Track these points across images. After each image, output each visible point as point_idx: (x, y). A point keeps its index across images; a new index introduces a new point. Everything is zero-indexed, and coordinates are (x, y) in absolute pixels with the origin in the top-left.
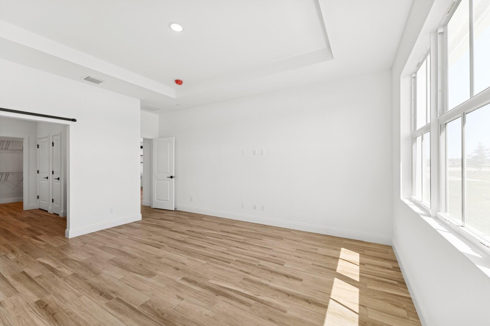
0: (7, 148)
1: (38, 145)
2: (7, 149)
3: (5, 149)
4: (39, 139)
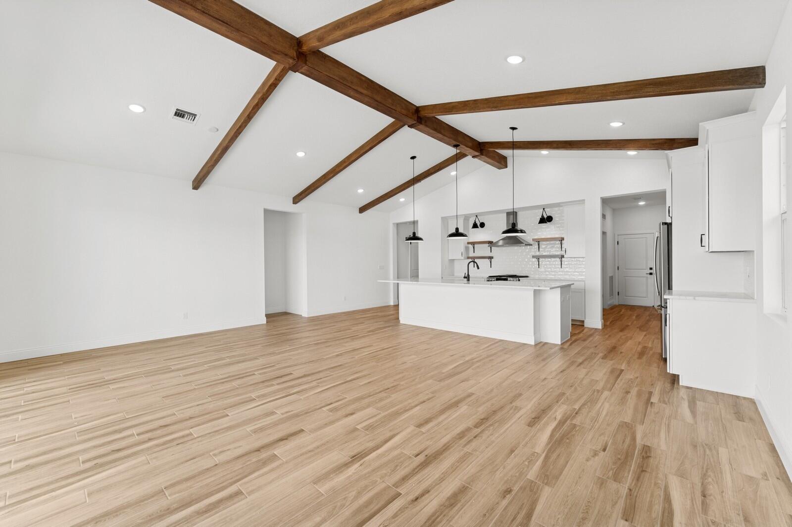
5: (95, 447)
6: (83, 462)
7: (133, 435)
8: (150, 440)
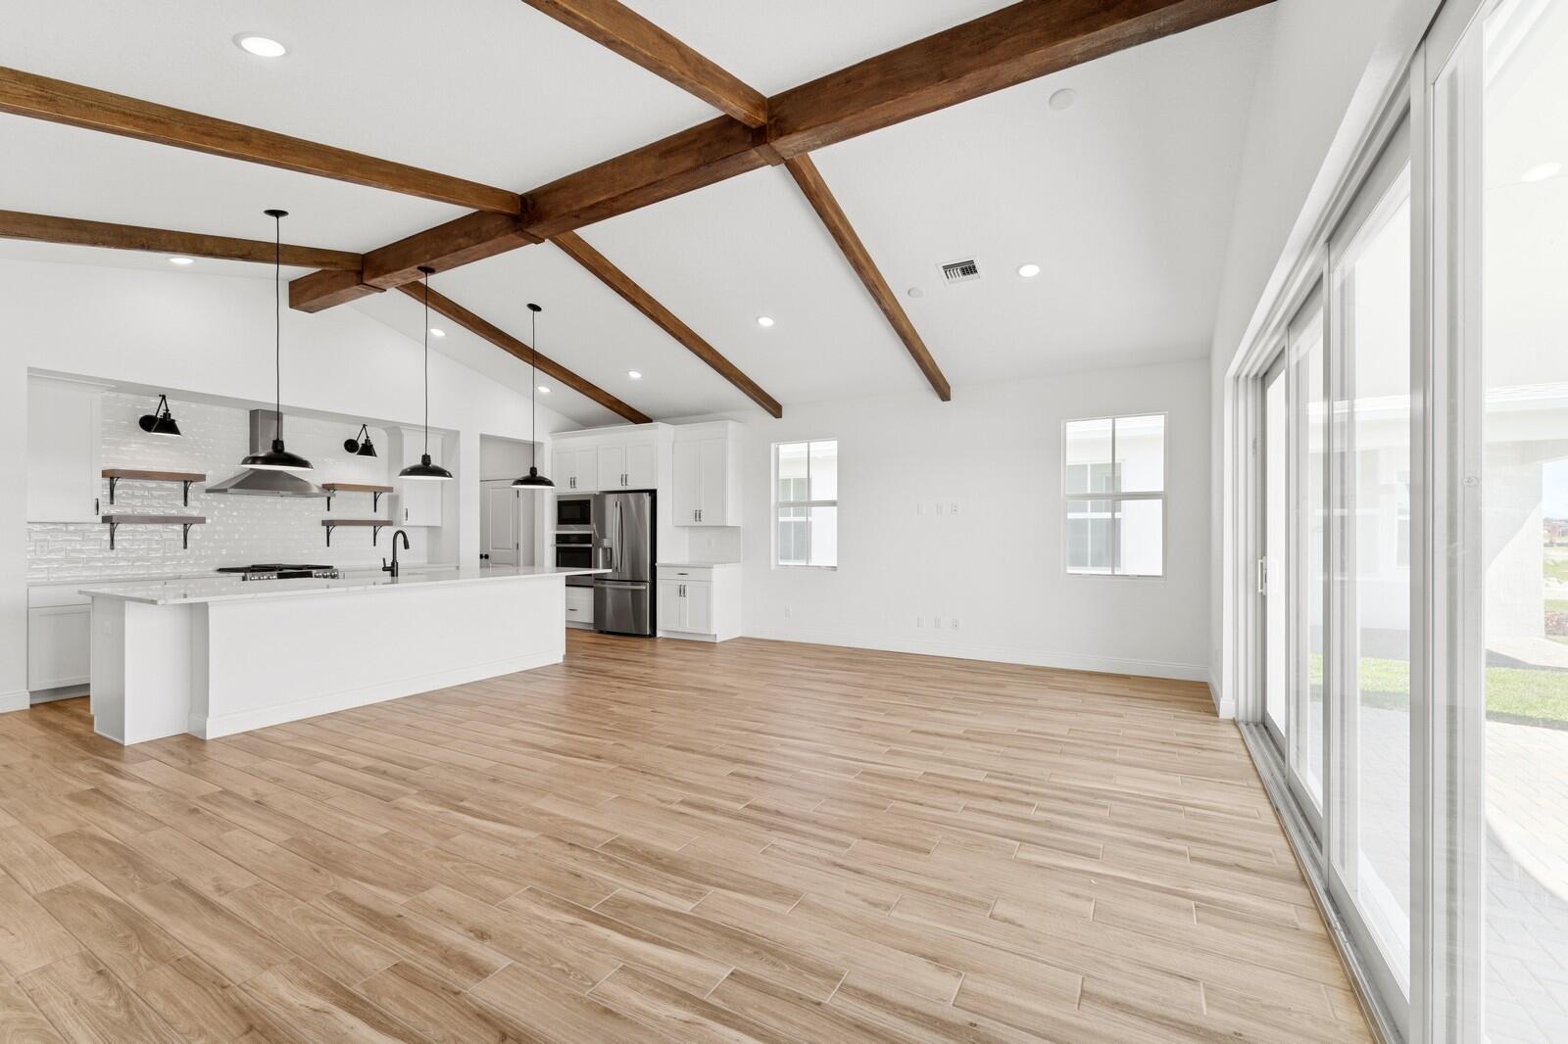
5: (1088, 818)
6: (1106, 807)
7: (1039, 809)
8: (1027, 793)
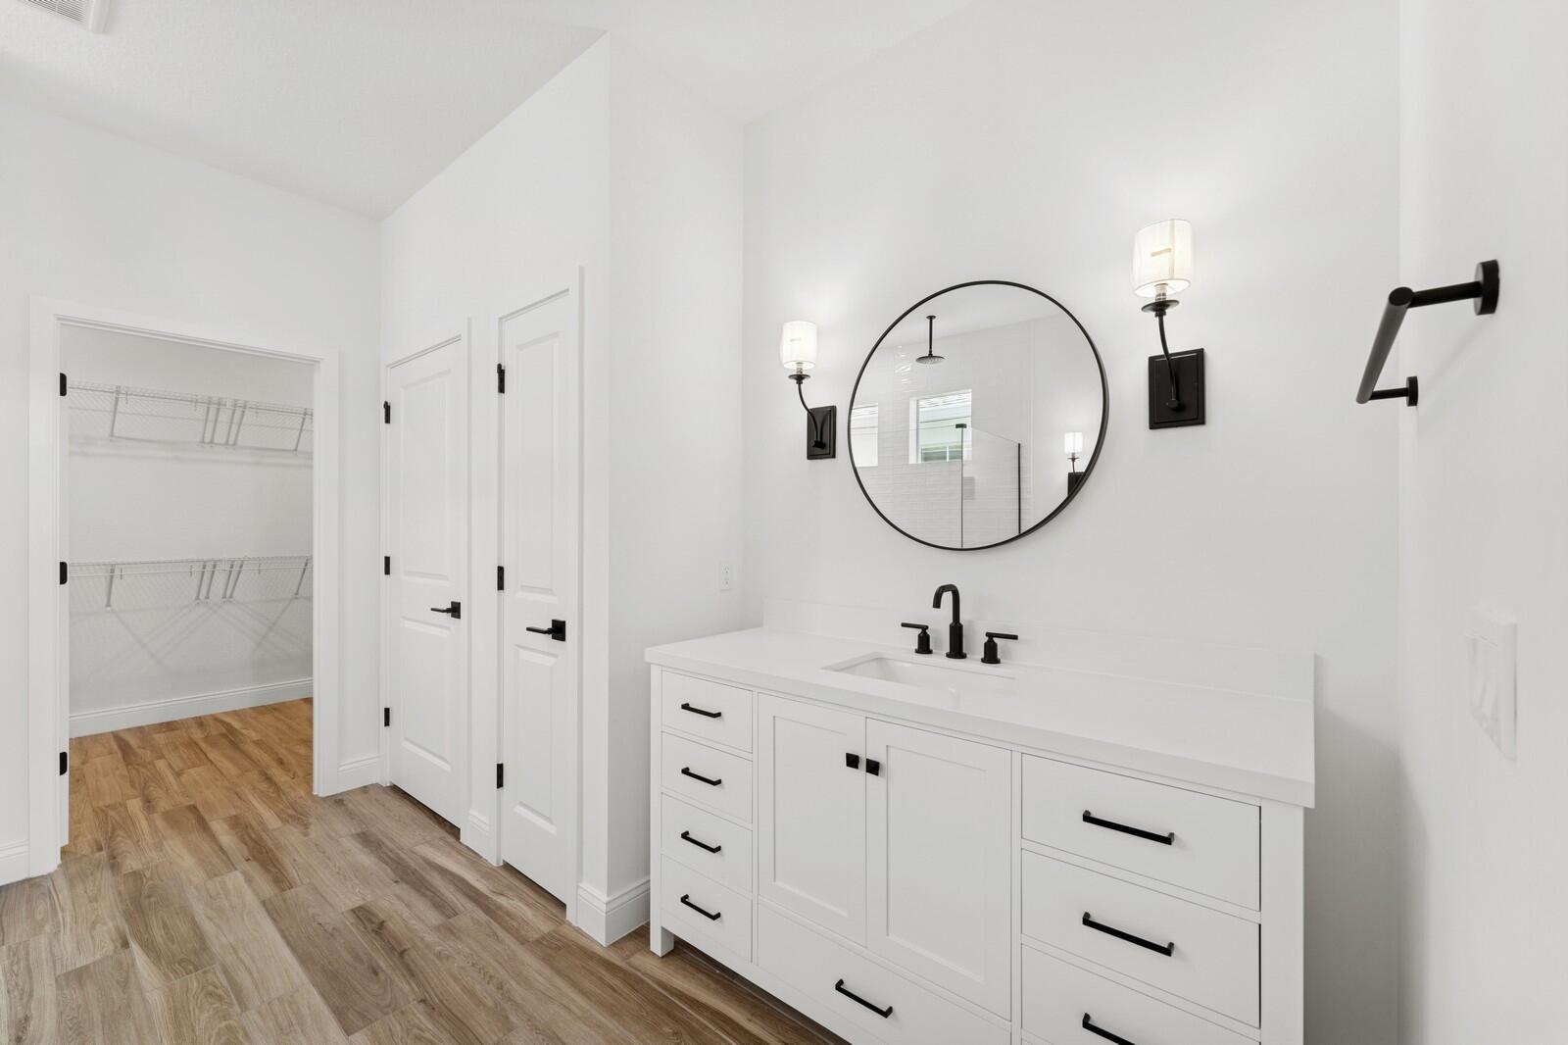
0: (231, 442)
1: (387, 407)
2: (235, 444)
3: (227, 443)
4: (393, 366)
